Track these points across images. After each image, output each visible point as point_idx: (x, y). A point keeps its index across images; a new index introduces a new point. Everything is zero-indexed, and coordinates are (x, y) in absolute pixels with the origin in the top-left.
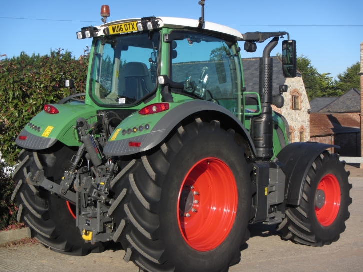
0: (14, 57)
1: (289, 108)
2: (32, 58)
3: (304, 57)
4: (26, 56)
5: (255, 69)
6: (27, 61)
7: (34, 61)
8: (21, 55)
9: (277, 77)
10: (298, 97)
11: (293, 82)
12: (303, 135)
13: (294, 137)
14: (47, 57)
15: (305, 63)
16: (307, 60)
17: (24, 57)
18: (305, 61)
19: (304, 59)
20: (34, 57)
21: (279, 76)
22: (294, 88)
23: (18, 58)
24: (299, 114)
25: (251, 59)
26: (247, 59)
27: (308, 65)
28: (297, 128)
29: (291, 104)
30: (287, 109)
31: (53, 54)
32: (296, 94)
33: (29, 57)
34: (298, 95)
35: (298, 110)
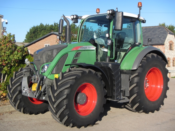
0: (37, 26)
1: (168, 49)
2: (46, 26)
3: (172, 25)
4: (43, 25)
5: (152, 32)
6: (43, 27)
7: (46, 27)
8: (41, 24)
9: (163, 35)
10: (172, 44)
11: (170, 37)
12: (174, 62)
13: (170, 62)
14: (52, 26)
15: (173, 28)
16: (174, 26)
17: (42, 25)
18: (173, 27)
19: (172, 26)
20: (46, 25)
21: (164, 34)
22: (170, 40)
23: (39, 26)
24: (173, 52)
25: (150, 27)
26: (148, 27)
27: (174, 29)
28: (171, 59)
29: (169, 47)
30: (167, 50)
31: (55, 24)
32: (171, 43)
33: (44, 26)
34: (172, 43)
35: (172, 50)
